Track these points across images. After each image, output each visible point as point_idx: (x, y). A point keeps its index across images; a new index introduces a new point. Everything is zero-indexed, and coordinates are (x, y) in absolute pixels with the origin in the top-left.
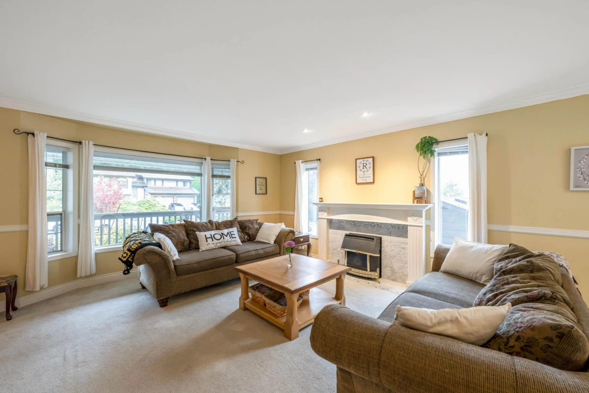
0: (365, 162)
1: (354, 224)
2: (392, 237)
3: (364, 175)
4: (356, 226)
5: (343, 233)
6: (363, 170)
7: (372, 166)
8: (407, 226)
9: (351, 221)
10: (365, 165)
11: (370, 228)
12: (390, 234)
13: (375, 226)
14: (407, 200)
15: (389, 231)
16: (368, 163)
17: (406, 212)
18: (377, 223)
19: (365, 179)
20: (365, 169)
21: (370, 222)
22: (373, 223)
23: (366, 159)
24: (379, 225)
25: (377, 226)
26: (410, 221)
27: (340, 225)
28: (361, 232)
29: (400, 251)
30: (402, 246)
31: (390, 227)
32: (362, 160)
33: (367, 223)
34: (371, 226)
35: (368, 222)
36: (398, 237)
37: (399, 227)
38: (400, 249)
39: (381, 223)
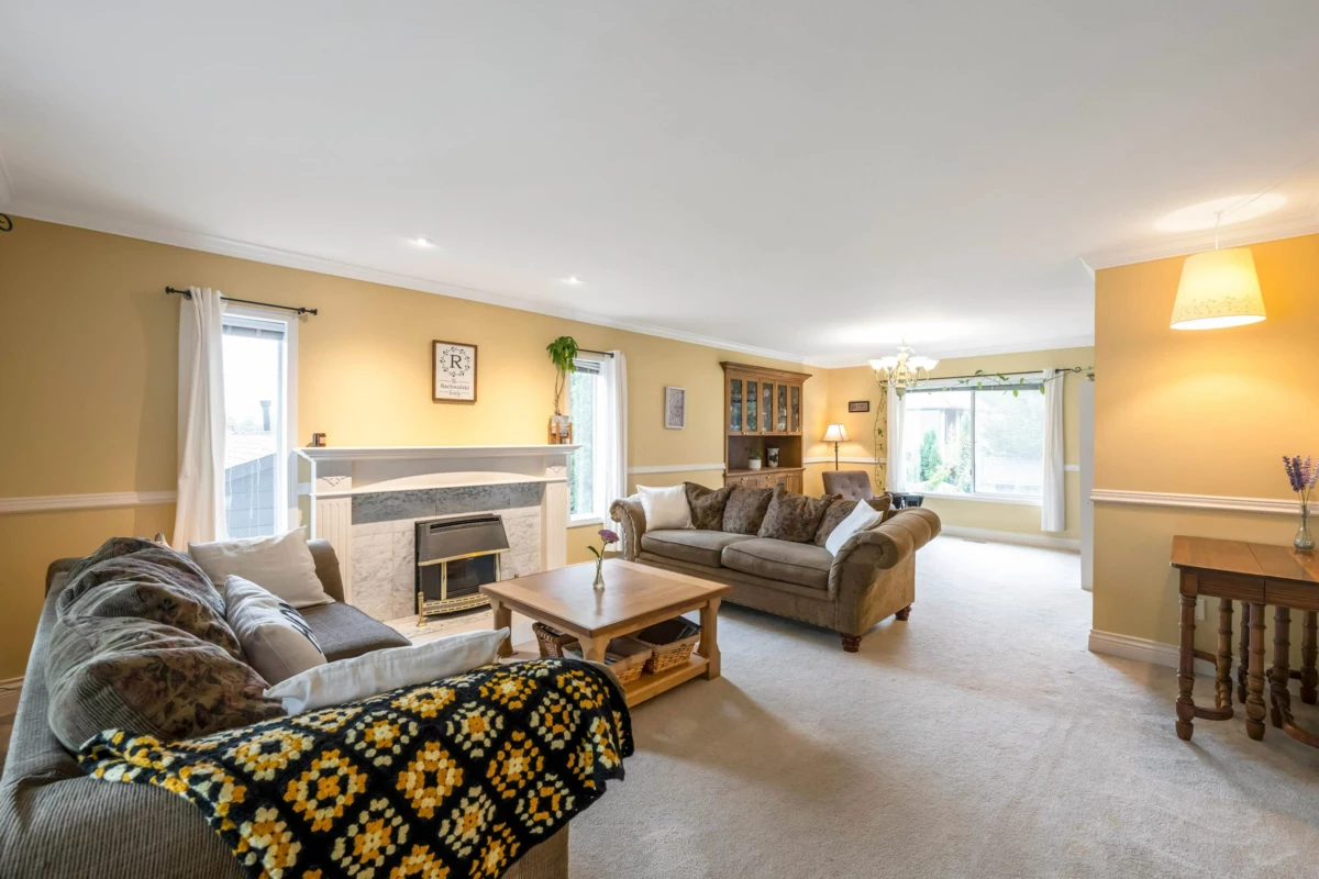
0: (457, 353)
1: (429, 497)
2: (512, 510)
3: (454, 381)
4: (433, 501)
5: (409, 524)
6: (451, 370)
7: (472, 364)
8: (545, 483)
9: (420, 491)
10: (456, 359)
11: (468, 500)
12: (508, 505)
13: (478, 493)
14: (540, 440)
15: (507, 499)
16: (463, 357)
17: (538, 460)
18: (483, 486)
19: (454, 390)
20: (457, 370)
21: (469, 487)
22: (474, 487)
23: (460, 348)
24: (486, 490)
25: (482, 494)
26: (550, 474)
27: (387, 507)
28: (447, 513)
29: (525, 532)
30: (527, 522)
31: (508, 490)
32: (449, 347)
33: (462, 491)
34: (470, 495)
35: (464, 488)
36: (522, 506)
37: (523, 489)
38: (524, 529)
39: (491, 486)
